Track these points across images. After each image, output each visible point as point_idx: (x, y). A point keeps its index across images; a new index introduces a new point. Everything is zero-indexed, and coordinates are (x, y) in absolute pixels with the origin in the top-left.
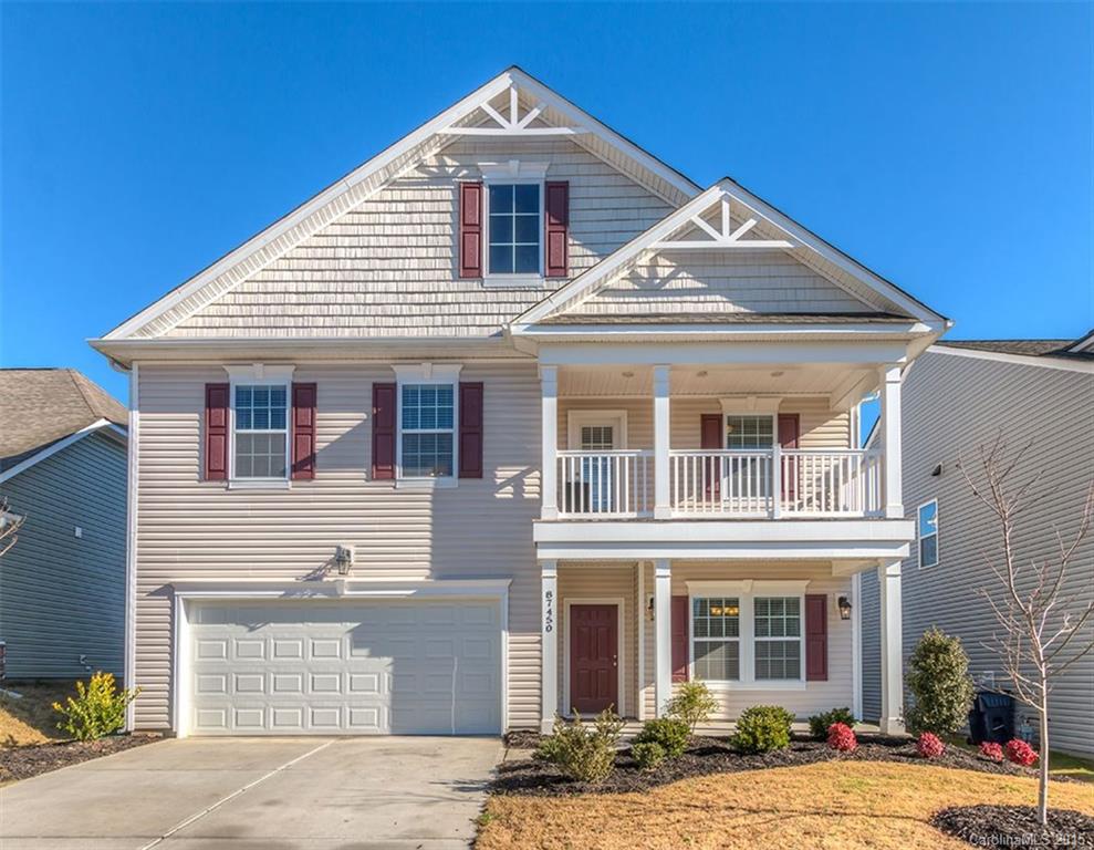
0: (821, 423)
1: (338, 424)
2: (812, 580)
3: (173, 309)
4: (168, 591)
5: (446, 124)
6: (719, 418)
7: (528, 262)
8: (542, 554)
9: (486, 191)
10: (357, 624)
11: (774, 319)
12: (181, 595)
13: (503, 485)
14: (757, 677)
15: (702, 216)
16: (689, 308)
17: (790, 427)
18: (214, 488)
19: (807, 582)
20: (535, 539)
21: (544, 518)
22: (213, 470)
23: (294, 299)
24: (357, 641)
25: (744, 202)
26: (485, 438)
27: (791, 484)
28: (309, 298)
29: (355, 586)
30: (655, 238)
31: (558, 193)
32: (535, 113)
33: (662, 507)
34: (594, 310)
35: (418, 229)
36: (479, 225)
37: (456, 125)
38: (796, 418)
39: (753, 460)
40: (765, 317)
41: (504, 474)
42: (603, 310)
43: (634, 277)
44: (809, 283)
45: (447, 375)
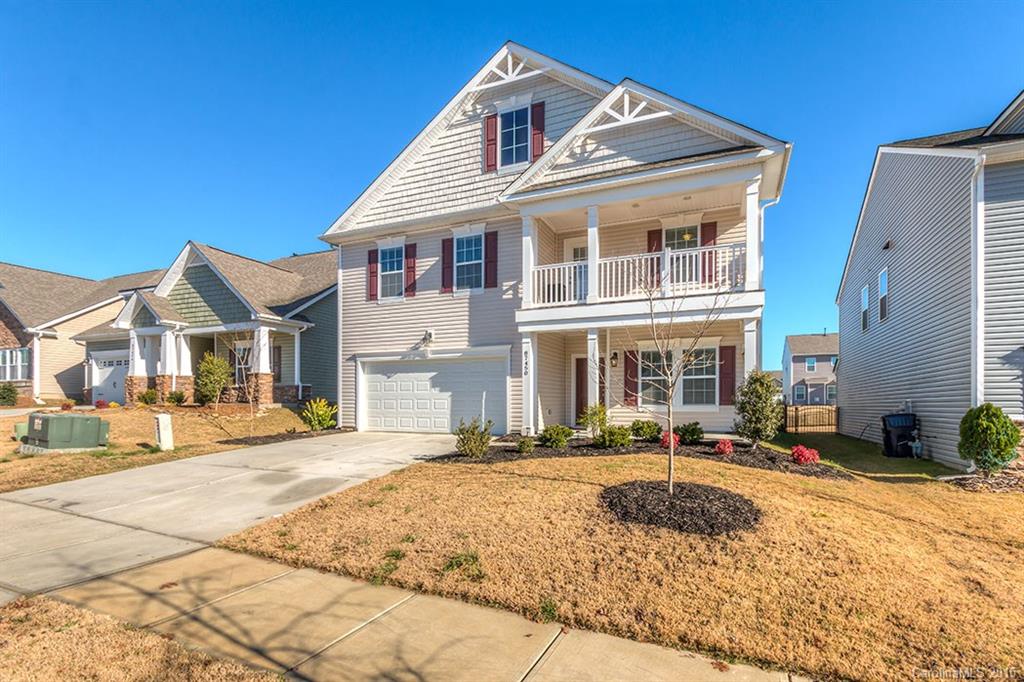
0: (733, 226)
1: (426, 264)
2: (724, 336)
3: (353, 215)
4: (354, 358)
5: (474, 86)
6: (659, 232)
7: (521, 156)
8: (521, 329)
9: (499, 119)
10: (434, 374)
11: (667, 164)
12: (359, 360)
13: (507, 290)
14: (684, 403)
15: (612, 108)
16: (608, 167)
17: (709, 232)
18: (372, 304)
19: (720, 338)
20: (517, 321)
21: (523, 307)
22: (372, 296)
23: (406, 199)
24: (435, 383)
25: (639, 92)
26: (499, 263)
27: (710, 270)
28: (413, 198)
29: (434, 352)
30: (583, 128)
31: (539, 109)
32: (521, 65)
33: (593, 295)
34: (550, 179)
35: (464, 149)
36: (496, 139)
37: (481, 84)
38: (714, 225)
39: (684, 257)
40: (653, 165)
41: (506, 285)
42: (555, 178)
43: (572, 155)
44: (689, 135)
45: (479, 230)
